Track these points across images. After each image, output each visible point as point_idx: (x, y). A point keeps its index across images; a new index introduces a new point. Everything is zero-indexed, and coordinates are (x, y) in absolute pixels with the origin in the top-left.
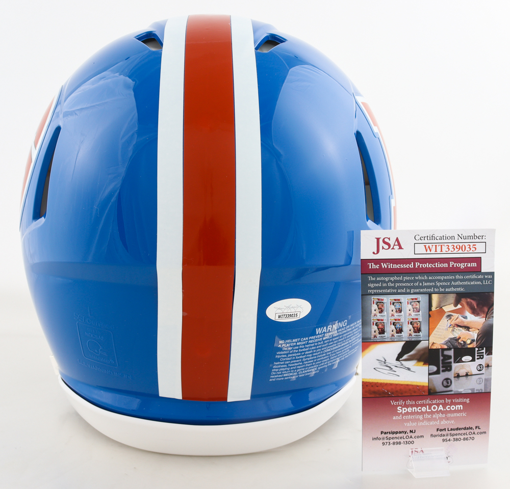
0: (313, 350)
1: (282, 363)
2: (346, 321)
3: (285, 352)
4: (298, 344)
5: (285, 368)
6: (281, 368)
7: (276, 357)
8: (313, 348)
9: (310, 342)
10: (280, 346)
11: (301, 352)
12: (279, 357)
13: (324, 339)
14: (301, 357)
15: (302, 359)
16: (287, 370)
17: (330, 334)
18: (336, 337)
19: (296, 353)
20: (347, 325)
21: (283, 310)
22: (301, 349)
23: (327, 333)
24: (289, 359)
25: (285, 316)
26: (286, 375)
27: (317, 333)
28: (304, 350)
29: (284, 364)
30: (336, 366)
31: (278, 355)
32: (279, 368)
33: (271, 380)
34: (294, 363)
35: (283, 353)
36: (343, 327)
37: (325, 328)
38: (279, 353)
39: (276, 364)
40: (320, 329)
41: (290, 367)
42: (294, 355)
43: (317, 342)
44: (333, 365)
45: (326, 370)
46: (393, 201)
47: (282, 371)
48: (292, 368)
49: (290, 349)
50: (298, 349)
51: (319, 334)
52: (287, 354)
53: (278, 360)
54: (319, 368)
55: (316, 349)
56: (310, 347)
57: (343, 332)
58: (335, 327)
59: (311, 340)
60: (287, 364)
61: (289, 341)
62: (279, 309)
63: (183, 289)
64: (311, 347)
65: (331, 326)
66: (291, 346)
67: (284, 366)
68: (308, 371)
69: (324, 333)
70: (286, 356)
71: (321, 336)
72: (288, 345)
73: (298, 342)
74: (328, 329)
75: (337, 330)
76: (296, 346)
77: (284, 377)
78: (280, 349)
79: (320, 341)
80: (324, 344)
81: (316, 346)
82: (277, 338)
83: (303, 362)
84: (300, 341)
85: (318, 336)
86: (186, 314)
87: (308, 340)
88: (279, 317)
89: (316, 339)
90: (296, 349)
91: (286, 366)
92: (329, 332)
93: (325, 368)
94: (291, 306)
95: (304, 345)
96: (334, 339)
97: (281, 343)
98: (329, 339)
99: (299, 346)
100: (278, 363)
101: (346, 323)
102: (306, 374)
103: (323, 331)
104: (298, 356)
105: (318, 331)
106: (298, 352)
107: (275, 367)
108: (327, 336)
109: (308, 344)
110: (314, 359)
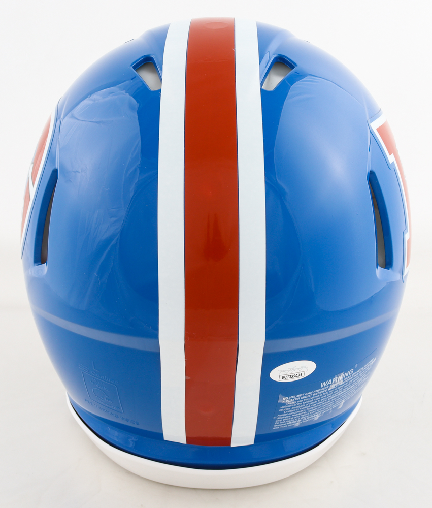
0: (317, 400)
1: (285, 415)
2: (353, 370)
3: (289, 406)
4: (302, 398)
5: (288, 418)
6: (284, 418)
7: (280, 410)
8: (317, 399)
9: (314, 394)
10: (284, 402)
11: (305, 404)
12: (282, 410)
13: (329, 390)
14: (305, 408)
15: (306, 409)
16: (291, 420)
17: (335, 384)
18: (341, 385)
19: (300, 405)
20: (353, 373)
21: (287, 372)
22: (305, 401)
23: (332, 384)
24: (293, 411)
25: (289, 377)
26: (290, 423)
27: (322, 386)
28: (308, 402)
29: (288, 415)
30: (340, 407)
31: (282, 409)
32: (283, 419)
33: (274, 428)
34: (298, 413)
35: (287, 407)
36: (349, 375)
37: (330, 381)
38: (283, 407)
39: (280, 416)
40: (324, 383)
41: (294, 417)
42: (298, 407)
43: (322, 394)
44: (338, 407)
45: (330, 412)
46: (407, 236)
47: (286, 421)
48: (295, 417)
49: (294, 403)
50: (302, 402)
51: (324, 387)
52: (291, 408)
53: (282, 413)
54: (323, 413)
55: (321, 399)
56: (314, 399)
57: (349, 380)
58: (340, 378)
59: (315, 393)
60: (291, 415)
61: (293, 397)
62: (283, 371)
63: (185, 358)
64: (316, 398)
65: (337, 378)
66: (295, 401)
67: (288, 417)
68: (312, 416)
69: (329, 385)
70: (289, 409)
71: (326, 388)
72: (292, 400)
73: (302, 396)
74: (334, 380)
75: (343, 379)
76: (300, 400)
77: (288, 425)
78: (284, 404)
79: (325, 392)
80: (329, 393)
81: (321, 397)
82: (280, 396)
83: (307, 411)
84: (304, 395)
85: (323, 389)
86: (189, 378)
87: (313, 393)
88: (283, 378)
89: (320, 391)
90: (300, 403)
91: (290, 416)
92: (335, 383)
93: (330, 411)
94: (295, 368)
95: (309, 398)
96: (339, 388)
97: (285, 400)
98: (334, 389)
99: (303, 399)
100: (282, 415)
101: (352, 372)
102: (310, 419)
103: (329, 383)
104: (302, 407)
105: (323, 384)
106: (302, 405)
107: (279, 418)
108: (332, 387)
109: (312, 396)
110: (318, 407)
